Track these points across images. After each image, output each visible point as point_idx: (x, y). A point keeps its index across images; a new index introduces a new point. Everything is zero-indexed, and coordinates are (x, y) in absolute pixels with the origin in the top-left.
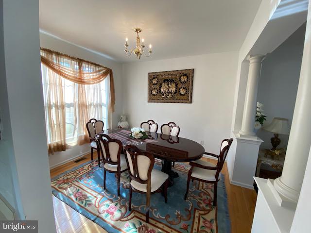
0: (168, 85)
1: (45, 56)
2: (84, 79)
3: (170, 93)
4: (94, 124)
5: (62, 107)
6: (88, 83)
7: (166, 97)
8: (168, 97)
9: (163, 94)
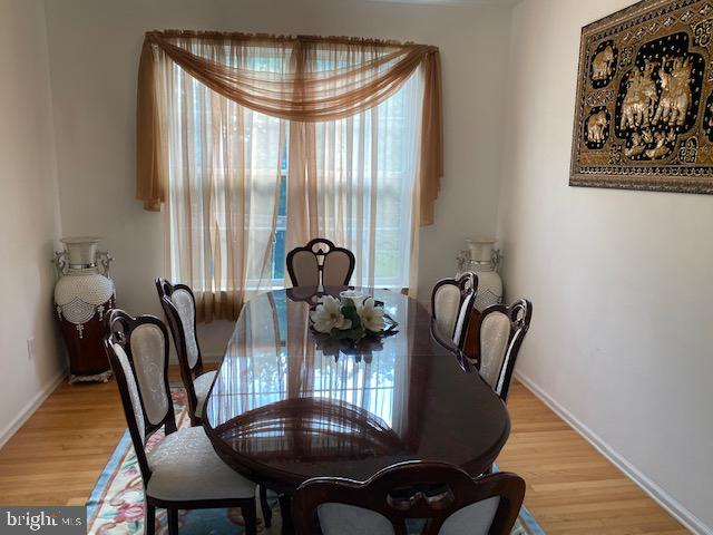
0: (655, 78)
1: (206, 57)
2: (313, 103)
3: (662, 127)
4: (321, 258)
5: (239, 194)
6: (329, 115)
7: (642, 157)
8: (651, 154)
9: (626, 135)
